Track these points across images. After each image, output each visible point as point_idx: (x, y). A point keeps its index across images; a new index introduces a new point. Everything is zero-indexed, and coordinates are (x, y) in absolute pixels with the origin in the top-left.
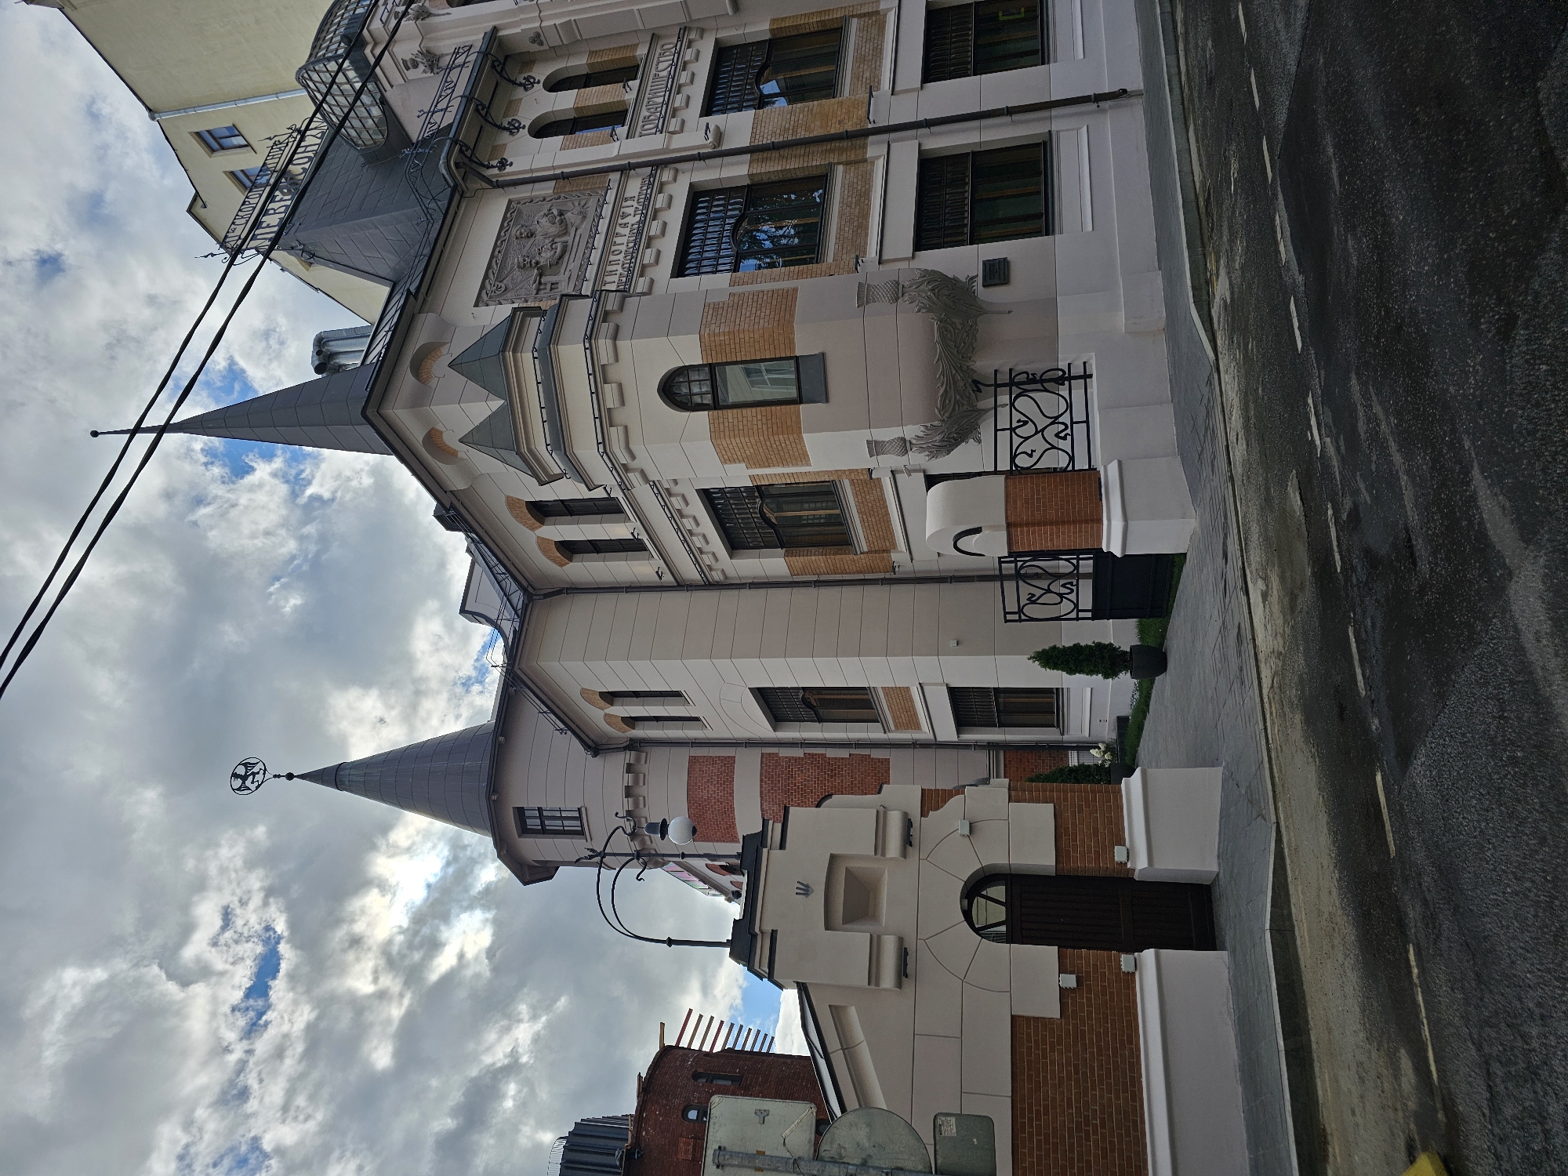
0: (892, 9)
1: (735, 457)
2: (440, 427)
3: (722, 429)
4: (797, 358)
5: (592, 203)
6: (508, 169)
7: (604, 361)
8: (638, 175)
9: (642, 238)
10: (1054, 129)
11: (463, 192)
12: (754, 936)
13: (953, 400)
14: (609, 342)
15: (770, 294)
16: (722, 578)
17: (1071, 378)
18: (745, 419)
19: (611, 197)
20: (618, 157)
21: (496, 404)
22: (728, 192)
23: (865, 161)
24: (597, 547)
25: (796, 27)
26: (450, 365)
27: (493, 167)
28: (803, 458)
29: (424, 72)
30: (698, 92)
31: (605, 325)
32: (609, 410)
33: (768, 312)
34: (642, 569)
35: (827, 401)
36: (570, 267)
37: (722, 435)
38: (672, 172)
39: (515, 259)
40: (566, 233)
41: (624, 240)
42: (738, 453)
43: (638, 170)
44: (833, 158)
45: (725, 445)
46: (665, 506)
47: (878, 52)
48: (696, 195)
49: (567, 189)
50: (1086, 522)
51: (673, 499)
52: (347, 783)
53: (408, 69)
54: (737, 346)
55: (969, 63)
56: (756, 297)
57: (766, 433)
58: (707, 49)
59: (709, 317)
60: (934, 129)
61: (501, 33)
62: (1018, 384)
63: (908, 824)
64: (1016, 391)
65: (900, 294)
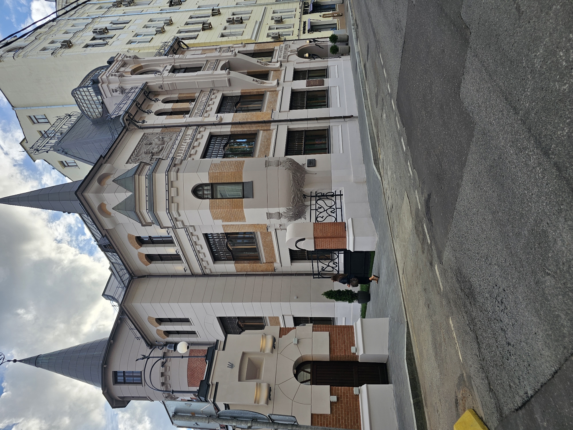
0: (281, 90)
1: (218, 217)
2: (105, 202)
3: (214, 206)
4: (243, 183)
5: (175, 136)
6: (145, 123)
7: (172, 180)
8: (192, 129)
9: (190, 146)
10: (331, 125)
11: (127, 129)
12: (209, 385)
13: (296, 200)
14: (175, 173)
15: (235, 162)
16: (210, 272)
17: (336, 195)
18: (223, 203)
19: (181, 134)
20: (185, 122)
21: (129, 194)
22: (222, 136)
23: (270, 130)
24: (162, 258)
25: (249, 92)
26: (113, 181)
27: (140, 122)
28: (243, 218)
29: (119, 94)
30: (215, 107)
31: (174, 168)
32: (172, 197)
33: (234, 167)
34: (178, 267)
35: (253, 197)
36: (164, 153)
37: (214, 208)
38: (204, 129)
39: (144, 150)
40: (164, 144)
41: (185, 147)
42: (220, 216)
43: (192, 127)
44: (259, 128)
45: (215, 212)
46: (190, 240)
47: (276, 101)
48: (211, 137)
49: (166, 131)
50: (341, 237)
51: (193, 237)
52: (40, 363)
53: (113, 92)
54: (222, 177)
55: (304, 106)
56: (230, 163)
57: (230, 208)
58: (219, 96)
59: (213, 167)
60: (293, 123)
61: (148, 84)
62: (319, 196)
63: (274, 340)
64: (317, 198)
65: (280, 164)
